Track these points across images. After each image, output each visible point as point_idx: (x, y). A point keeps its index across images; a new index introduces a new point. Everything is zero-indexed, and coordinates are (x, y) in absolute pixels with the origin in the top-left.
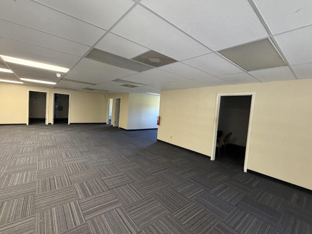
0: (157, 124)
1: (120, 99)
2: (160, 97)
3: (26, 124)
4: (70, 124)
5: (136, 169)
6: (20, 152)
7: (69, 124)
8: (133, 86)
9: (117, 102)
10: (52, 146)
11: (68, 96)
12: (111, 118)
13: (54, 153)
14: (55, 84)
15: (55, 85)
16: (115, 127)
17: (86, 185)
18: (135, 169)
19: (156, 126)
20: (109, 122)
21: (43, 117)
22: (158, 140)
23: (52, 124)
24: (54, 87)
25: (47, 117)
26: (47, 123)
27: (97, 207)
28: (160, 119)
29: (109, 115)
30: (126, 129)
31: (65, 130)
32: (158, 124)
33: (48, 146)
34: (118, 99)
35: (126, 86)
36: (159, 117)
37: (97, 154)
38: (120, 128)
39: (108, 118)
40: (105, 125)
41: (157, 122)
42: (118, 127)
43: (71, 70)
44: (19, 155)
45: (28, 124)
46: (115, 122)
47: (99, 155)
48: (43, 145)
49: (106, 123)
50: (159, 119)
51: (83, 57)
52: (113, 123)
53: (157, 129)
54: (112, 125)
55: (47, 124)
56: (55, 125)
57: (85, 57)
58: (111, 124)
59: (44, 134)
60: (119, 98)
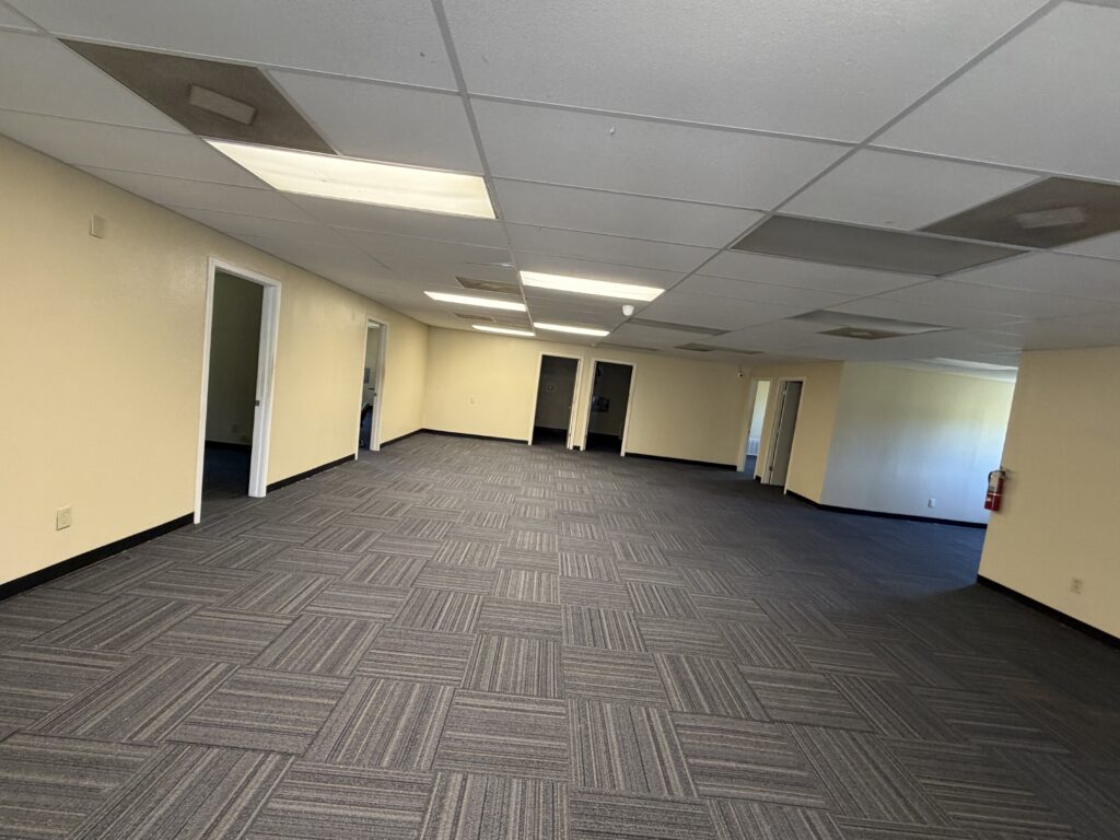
0: (988, 506)
1: (801, 383)
2: (1014, 380)
3: (526, 442)
4: (627, 454)
5: (879, 680)
6: (522, 515)
7: (623, 454)
8: (875, 335)
9: (785, 393)
10: (585, 515)
11: (631, 368)
12: (756, 449)
13: (593, 537)
14: (604, 333)
15: (604, 337)
16: (766, 485)
17: (689, 671)
18: (875, 681)
19: (980, 514)
20: (746, 464)
21: (563, 428)
22: (983, 581)
23: (582, 449)
24: (600, 344)
25: (572, 431)
26: (570, 445)
27: (733, 765)
28: (1006, 484)
29: (751, 439)
30: (818, 500)
31: (614, 473)
32: (995, 504)
33: (578, 514)
34: (795, 382)
35: (846, 333)
36: (1003, 473)
37: (717, 574)
38: (788, 491)
39: (746, 450)
40: (730, 473)
41: (988, 496)
42: (783, 487)
43: (668, 291)
44: (521, 525)
45: (530, 443)
46: (771, 469)
47: (720, 577)
48: (565, 509)
49: (733, 468)
50: (1001, 482)
51: (725, 249)
52: (762, 471)
53: (984, 527)
54: (758, 479)
55: (571, 448)
56: (588, 454)
57: (734, 248)
58: (755, 474)
59: (565, 475)
60: (799, 379)
